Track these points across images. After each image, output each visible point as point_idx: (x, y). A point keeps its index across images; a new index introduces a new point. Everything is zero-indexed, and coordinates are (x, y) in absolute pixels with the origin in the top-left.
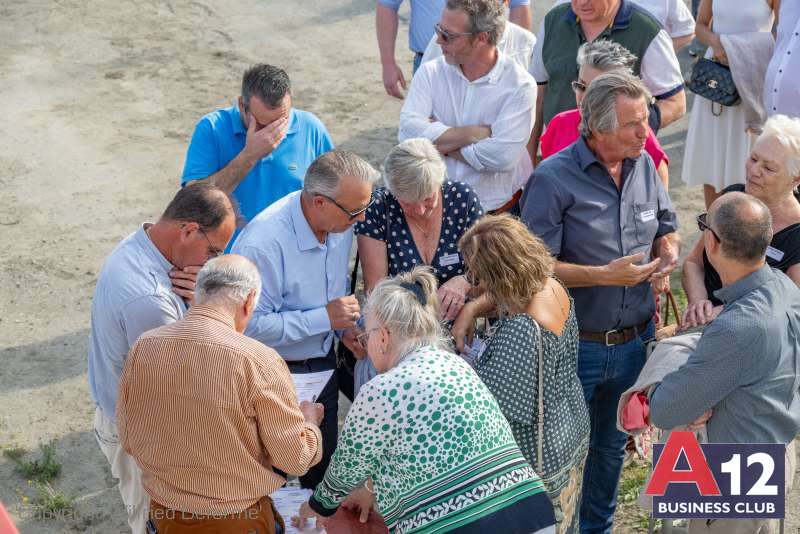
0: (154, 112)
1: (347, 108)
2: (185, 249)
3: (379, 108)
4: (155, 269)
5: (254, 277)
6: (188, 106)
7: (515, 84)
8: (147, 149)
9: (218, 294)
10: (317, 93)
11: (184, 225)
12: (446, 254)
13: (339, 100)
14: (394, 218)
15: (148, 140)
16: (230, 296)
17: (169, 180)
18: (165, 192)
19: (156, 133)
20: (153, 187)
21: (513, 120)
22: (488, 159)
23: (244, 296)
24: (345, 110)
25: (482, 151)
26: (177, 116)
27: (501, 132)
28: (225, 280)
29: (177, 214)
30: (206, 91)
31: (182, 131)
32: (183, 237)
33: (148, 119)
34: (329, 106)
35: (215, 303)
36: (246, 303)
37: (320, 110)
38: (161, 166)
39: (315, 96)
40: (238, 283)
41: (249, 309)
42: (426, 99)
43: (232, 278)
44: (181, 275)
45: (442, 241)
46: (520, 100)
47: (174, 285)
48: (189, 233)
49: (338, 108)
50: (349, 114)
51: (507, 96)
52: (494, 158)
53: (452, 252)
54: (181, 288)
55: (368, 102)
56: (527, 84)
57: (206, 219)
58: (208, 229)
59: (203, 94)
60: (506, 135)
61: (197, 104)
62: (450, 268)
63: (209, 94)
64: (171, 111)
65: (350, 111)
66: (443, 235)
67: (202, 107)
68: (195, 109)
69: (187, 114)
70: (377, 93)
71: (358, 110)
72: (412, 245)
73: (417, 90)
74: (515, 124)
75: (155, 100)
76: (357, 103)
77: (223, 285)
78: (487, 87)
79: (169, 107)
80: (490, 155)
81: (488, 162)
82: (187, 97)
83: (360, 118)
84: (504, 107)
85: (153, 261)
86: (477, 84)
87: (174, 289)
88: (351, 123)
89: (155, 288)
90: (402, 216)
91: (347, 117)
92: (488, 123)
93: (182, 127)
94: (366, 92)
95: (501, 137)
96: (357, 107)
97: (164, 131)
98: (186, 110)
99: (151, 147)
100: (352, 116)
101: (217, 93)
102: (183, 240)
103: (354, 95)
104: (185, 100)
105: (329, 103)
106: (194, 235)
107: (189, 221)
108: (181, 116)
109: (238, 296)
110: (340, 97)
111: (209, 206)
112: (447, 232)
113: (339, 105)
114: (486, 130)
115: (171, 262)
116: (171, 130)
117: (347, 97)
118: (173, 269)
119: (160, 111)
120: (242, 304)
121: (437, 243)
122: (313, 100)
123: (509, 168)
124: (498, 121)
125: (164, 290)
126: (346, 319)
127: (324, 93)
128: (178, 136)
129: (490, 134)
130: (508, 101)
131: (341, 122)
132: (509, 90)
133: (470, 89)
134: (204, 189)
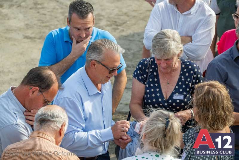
0: (18, 26)
1: (118, 24)
2: (32, 101)
3: (135, 24)
4: (17, 111)
5: (64, 116)
6: (36, 22)
7: (204, 15)
8: (15, 45)
9: (46, 125)
10: (103, 16)
11: (31, 88)
12: (177, 94)
13: (115, 20)
14: (152, 72)
15: (15, 40)
16: (52, 126)
17: (26, 61)
18: (23, 67)
19: (19, 36)
20: (17, 65)
21: (203, 33)
22: (190, 54)
23: (60, 126)
24: (117, 25)
25: (187, 50)
26: (31, 27)
27: (197, 40)
28: (50, 118)
29: (28, 82)
30: (45, 15)
31: (33, 36)
32: (31, 94)
33: (16, 29)
34: (109, 23)
35: (45, 130)
36: (61, 129)
37: (104, 25)
38: (21, 54)
39: (101, 18)
40: (56, 119)
41: (62, 133)
42: (159, 23)
43: (53, 117)
44: (30, 114)
45: (177, 87)
46: (207, 23)
47: (26, 119)
48: (34, 92)
49: (114, 24)
50: (119, 27)
51: (200, 21)
52: (193, 53)
53: (181, 93)
54: (30, 120)
55: (129, 21)
56: (211, 15)
57: (43, 86)
58: (43, 90)
59: (44, 16)
60: (199, 41)
61: (41, 21)
62: (178, 101)
63: (47, 16)
64: (27, 25)
65: (120, 26)
66: (178, 85)
67: (43, 23)
68: (39, 24)
69: (35, 26)
70: (134, 17)
71: (124, 25)
72: (159, 87)
73: (154, 18)
74: (204, 36)
75: (19, 19)
76: (123, 22)
77: (49, 120)
78: (190, 16)
79: (26, 22)
80: (191, 52)
81: (190, 55)
82: (36, 18)
83: (125, 29)
84: (198, 27)
85: (16, 107)
86: (185, 15)
87: (27, 121)
88: (120, 32)
89: (16, 121)
90: (157, 72)
91: (118, 29)
92: (190, 35)
93: (33, 33)
94: (128, 16)
95: (197, 42)
96: (124, 23)
97: (23, 35)
98: (35, 25)
99: (16, 43)
100: (121, 28)
101: (51, 16)
102: (31, 95)
103: (122, 17)
104: (35, 19)
105: (109, 21)
106: (36, 93)
107: (34, 86)
108: (32, 27)
109: (56, 126)
110: (114, 18)
111: (44, 78)
112: (180, 83)
113: (114, 22)
114: (189, 39)
115: (25, 108)
116: (27, 35)
117: (118, 18)
118: (25, 111)
119: (21, 24)
120: (59, 130)
121: (174, 88)
122: (100, 20)
123: (200, 58)
124: (196, 34)
125: (21, 122)
126: (119, 131)
127: (106, 16)
128: (30, 38)
129: (191, 41)
130: (201, 24)
131: (115, 31)
132: (201, 18)
133: (181, 18)
134: (42, 70)
